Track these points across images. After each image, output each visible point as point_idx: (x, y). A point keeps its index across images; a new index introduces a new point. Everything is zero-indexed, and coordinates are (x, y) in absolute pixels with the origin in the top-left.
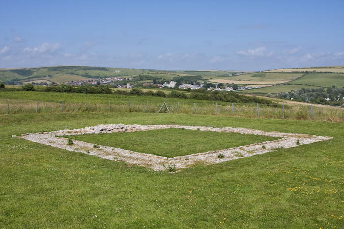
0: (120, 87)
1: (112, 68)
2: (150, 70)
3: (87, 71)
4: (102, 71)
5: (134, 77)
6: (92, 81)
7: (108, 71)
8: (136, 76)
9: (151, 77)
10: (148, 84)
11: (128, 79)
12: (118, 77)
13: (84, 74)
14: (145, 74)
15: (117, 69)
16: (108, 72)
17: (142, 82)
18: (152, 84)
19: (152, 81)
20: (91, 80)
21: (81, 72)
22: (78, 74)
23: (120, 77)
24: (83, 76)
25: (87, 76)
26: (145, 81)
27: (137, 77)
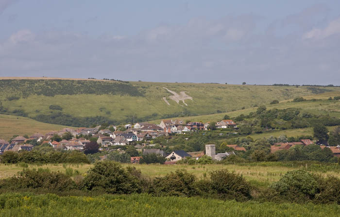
0: (178, 158)
1: (158, 86)
2: (315, 89)
3: (59, 100)
4: (118, 97)
5: (240, 119)
6: (69, 137)
7: (142, 95)
8: (246, 112)
9: (307, 116)
10: (294, 145)
11: (213, 128)
12: (173, 121)
13: (45, 110)
14: (285, 104)
15: (177, 87)
16: (140, 100)
17: (268, 136)
18: (308, 142)
19: (309, 132)
20: (61, 134)
21: (36, 103)
22: (20, 113)
23: (182, 120)
24: (41, 118)
25: (56, 117)
26: (280, 135)
27: (250, 116)
